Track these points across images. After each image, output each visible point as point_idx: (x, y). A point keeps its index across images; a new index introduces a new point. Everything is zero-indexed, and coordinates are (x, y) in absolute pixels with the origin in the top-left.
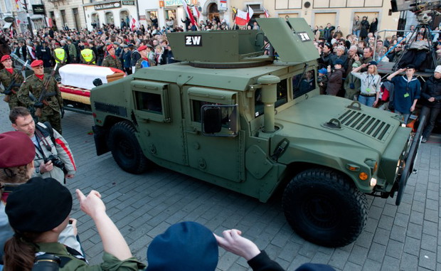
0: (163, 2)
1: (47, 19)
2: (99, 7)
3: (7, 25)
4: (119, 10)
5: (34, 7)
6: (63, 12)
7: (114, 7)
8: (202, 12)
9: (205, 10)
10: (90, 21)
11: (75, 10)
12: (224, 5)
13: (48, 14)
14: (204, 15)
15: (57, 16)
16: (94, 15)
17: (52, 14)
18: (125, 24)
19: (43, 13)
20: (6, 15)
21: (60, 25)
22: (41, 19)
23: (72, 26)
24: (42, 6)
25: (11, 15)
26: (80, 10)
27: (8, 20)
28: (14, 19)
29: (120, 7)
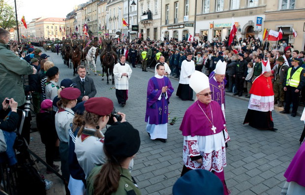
0: (213, 25)
1: (139, 34)
2: (170, 28)
3: (117, 36)
4: (182, 29)
5: (133, 26)
6: (148, 30)
7: (180, 28)
8: (241, 32)
9: (244, 30)
10: (163, 36)
11: (155, 29)
12: (259, 27)
13: (140, 31)
14: (242, 34)
15: (145, 32)
16: (166, 32)
17: (142, 31)
18: (185, 39)
19: (137, 30)
20: (117, 30)
21: (145, 38)
22: (135, 34)
23: (152, 38)
24: (137, 26)
25: (120, 31)
26: (159, 29)
27: (118, 33)
28: (121, 33)
29: (183, 27)
